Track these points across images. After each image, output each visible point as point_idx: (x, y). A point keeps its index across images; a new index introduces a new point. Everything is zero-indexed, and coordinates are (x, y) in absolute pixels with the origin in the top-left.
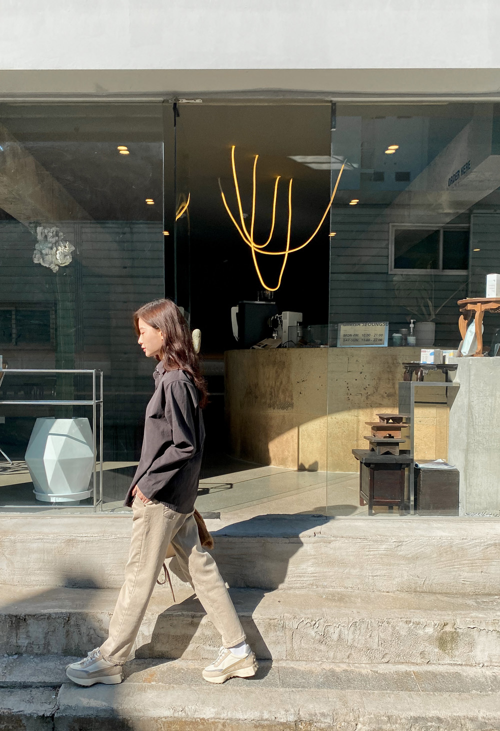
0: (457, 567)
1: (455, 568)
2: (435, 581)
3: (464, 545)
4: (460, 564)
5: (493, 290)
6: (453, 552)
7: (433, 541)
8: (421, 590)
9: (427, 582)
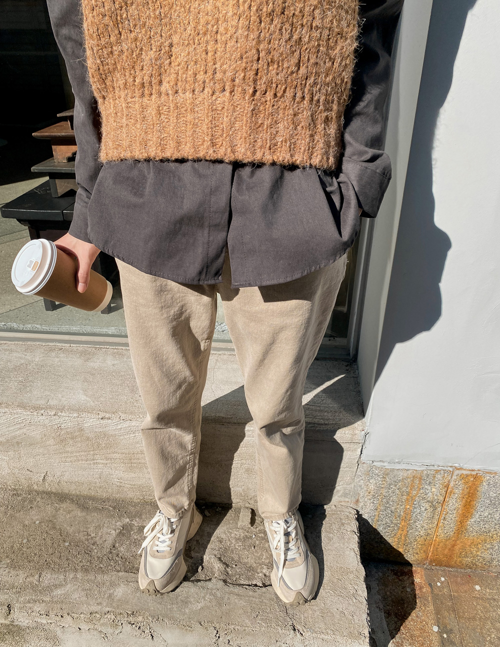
0: (102, 461)
1: (99, 463)
2: (65, 478)
3: (107, 429)
4: (107, 459)
6: (88, 439)
7: (41, 418)
8: (41, 489)
9: (49, 479)
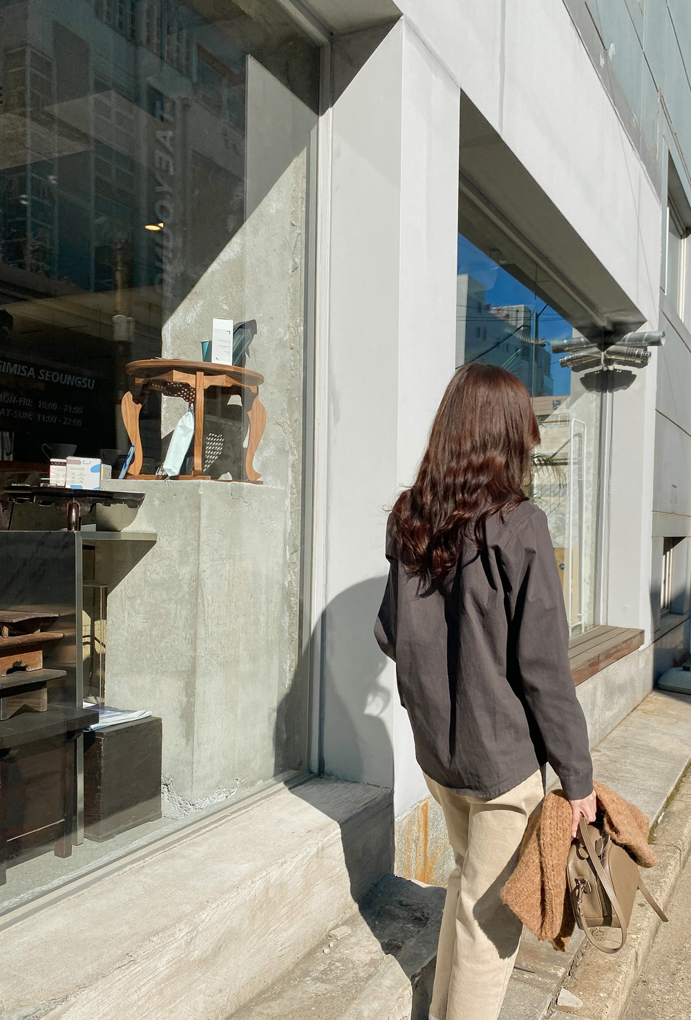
5: (227, 349)
6: (270, 901)
